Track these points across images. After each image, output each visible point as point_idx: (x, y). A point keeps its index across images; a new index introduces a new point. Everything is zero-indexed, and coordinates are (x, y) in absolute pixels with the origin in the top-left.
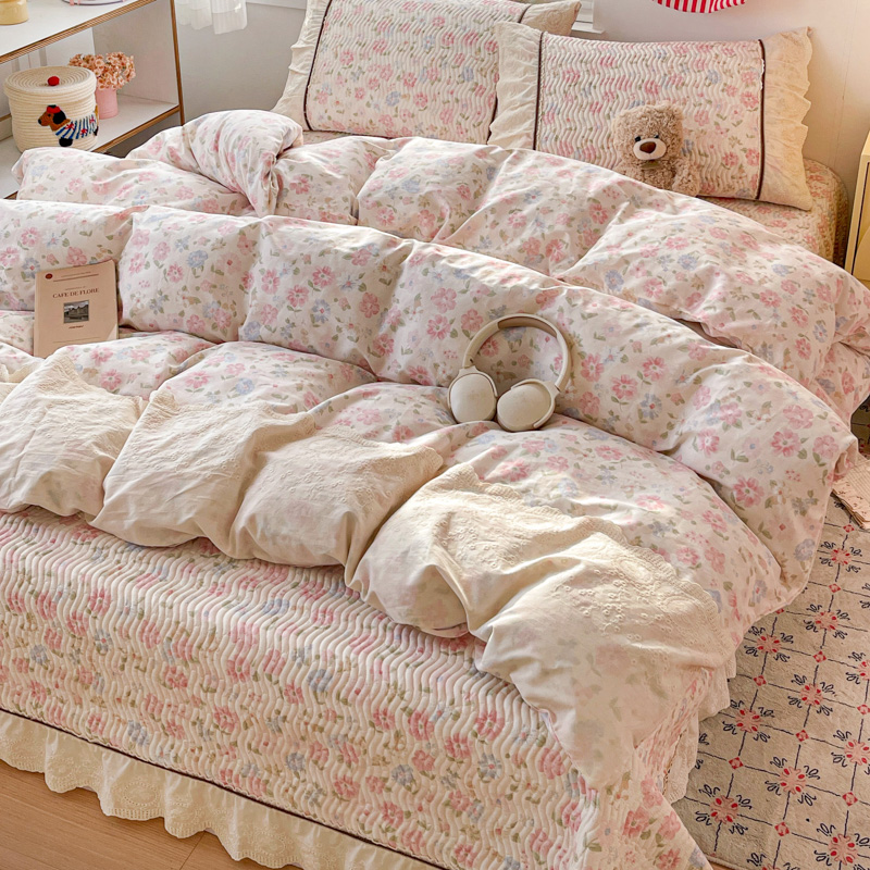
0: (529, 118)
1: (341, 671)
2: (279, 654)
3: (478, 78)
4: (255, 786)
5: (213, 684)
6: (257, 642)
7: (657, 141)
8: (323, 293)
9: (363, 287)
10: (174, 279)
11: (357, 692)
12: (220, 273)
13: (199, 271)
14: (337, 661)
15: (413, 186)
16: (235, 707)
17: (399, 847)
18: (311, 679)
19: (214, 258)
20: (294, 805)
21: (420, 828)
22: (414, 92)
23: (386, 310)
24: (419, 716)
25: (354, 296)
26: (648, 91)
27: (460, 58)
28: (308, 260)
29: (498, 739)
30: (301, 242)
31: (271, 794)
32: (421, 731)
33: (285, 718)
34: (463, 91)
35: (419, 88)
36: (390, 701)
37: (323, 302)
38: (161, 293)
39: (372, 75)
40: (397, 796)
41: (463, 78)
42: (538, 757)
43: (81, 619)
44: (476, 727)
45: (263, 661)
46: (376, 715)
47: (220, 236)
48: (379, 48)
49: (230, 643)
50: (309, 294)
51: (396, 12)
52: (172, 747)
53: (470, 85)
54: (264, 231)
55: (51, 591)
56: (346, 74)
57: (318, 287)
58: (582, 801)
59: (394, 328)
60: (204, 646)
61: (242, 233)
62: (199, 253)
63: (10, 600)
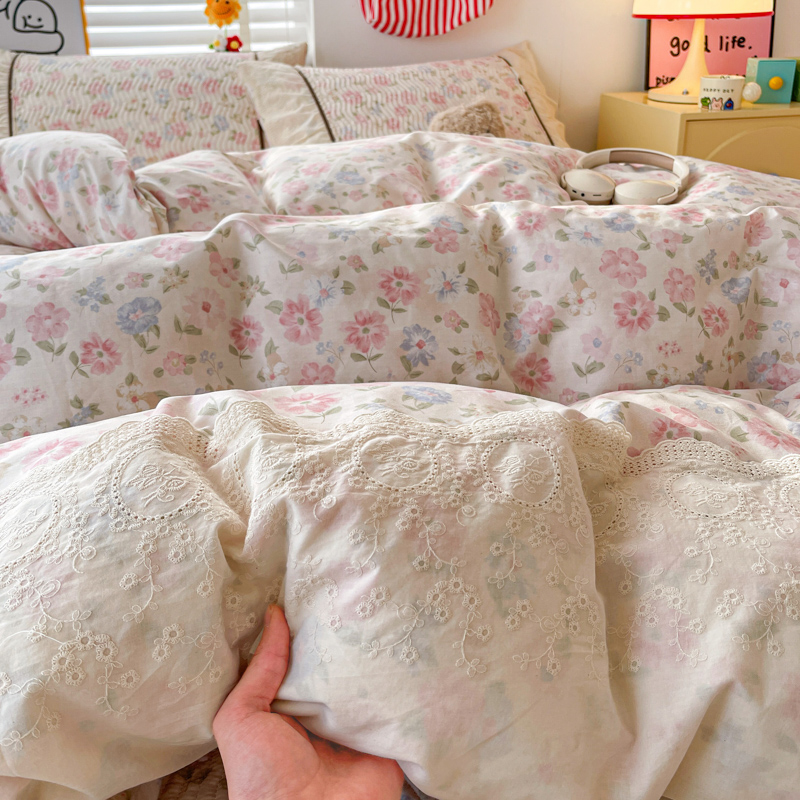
8: (410, 315)
9: (472, 286)
10: (102, 367)
13: (151, 338)
19: (175, 306)
23: (510, 316)
25: (465, 304)
26: (435, 101)
27: (207, 109)
28: (358, 264)
30: (325, 240)
34: (222, 142)
37: (417, 328)
38: (78, 403)
41: (218, 128)
47: (170, 263)
48: (101, 112)
50: (388, 321)
54: (248, 237)
57: (399, 305)
59: (545, 339)
61: (210, 246)
62: (140, 304)
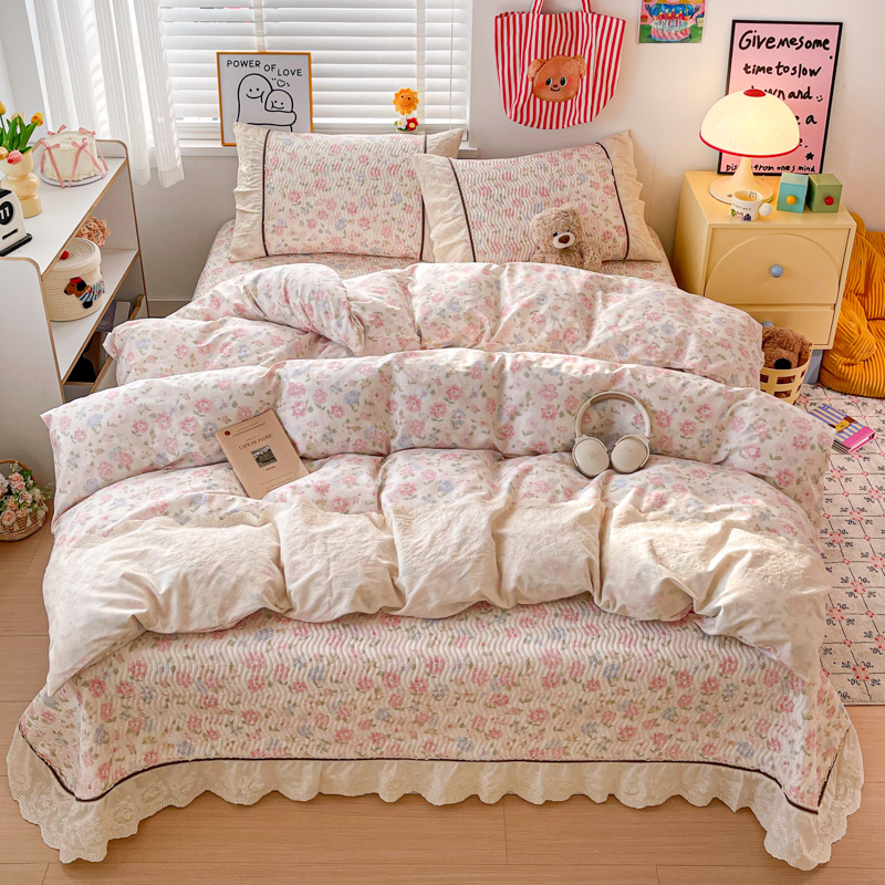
0: (462, 228)
1: (624, 661)
2: (579, 663)
3: (406, 200)
4: (556, 753)
5: (530, 696)
6: (561, 660)
7: (569, 234)
8: (457, 404)
9: (484, 395)
10: (338, 416)
11: (639, 672)
12: (371, 404)
13: (356, 406)
14: (620, 656)
15: (455, 306)
16: (547, 706)
17: (664, 758)
18: (605, 672)
19: (365, 394)
20: (587, 755)
21: (679, 742)
22: (358, 216)
23: (501, 406)
24: (682, 674)
25: (480, 402)
26: (543, 195)
27: (389, 187)
28: (438, 382)
29: (736, 673)
30: (427, 370)
31: (568, 754)
32: (685, 683)
33: (586, 703)
34: (397, 211)
35: (362, 213)
36: (662, 670)
37: (459, 411)
38: (329, 428)
39: (320, 208)
40: (665, 727)
41: (395, 202)
42: (763, 676)
43: (422, 681)
44: (721, 670)
45: (569, 671)
46: (653, 682)
47: (365, 377)
48: (320, 185)
49: (543, 666)
50: (447, 407)
51: (326, 155)
52: (492, 746)
53: (401, 206)
54: (396, 367)
55: (394, 668)
56: (297, 209)
57: (453, 401)
58: (791, 694)
59: (512, 418)
60: (523, 673)
61: (380, 371)
62: (353, 393)
63: (360, 683)
